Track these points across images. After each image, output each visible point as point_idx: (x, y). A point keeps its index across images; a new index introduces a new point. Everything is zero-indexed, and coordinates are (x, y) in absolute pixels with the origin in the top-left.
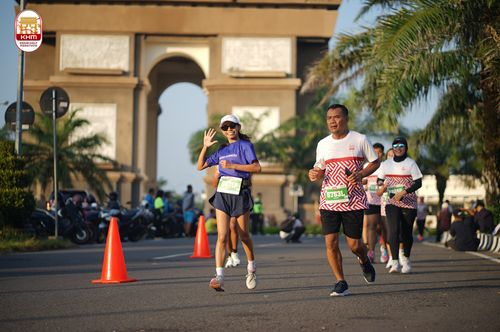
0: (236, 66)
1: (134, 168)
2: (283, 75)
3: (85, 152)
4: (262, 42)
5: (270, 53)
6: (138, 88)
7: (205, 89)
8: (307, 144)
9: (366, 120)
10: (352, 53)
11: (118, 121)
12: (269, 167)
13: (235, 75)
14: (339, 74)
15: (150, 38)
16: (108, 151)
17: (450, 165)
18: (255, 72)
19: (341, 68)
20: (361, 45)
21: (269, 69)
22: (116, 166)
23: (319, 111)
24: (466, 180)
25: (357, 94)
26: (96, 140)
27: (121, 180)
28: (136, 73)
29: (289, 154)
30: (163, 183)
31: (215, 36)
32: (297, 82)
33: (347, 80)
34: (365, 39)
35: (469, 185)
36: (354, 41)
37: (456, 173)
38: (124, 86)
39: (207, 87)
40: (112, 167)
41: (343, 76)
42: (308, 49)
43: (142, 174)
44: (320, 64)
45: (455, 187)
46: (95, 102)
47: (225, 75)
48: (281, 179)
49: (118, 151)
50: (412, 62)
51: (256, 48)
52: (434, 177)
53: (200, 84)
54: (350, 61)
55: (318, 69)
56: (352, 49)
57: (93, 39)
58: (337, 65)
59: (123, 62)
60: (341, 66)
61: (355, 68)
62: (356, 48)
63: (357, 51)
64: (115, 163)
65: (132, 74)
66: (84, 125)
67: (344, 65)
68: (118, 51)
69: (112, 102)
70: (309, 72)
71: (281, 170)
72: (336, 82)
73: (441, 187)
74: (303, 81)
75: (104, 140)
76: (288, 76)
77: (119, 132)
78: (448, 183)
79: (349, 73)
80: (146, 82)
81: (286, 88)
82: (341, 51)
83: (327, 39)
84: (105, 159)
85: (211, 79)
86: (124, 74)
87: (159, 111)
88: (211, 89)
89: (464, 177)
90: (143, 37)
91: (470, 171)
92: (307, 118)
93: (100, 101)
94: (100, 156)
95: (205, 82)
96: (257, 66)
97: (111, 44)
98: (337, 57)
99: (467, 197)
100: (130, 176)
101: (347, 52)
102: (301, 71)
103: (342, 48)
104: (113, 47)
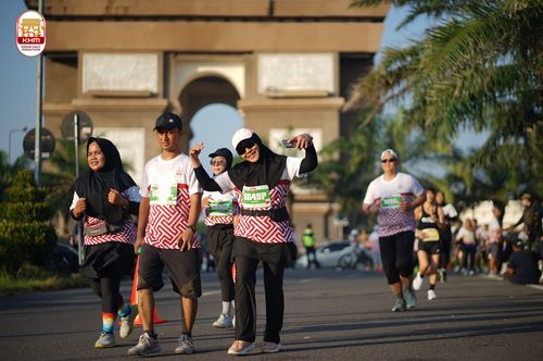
0: (273, 84)
2: (325, 94)
4: (301, 59)
5: (310, 71)
7: (240, 111)
8: (352, 169)
9: (416, 142)
10: (400, 69)
11: (147, 146)
12: (311, 194)
13: (272, 94)
14: (386, 91)
15: (180, 57)
17: (509, 190)
18: (294, 92)
19: (388, 85)
20: (409, 59)
21: (310, 87)
23: (364, 133)
25: (405, 112)
28: (166, 95)
29: (332, 181)
31: (250, 52)
32: (339, 101)
33: (392, 97)
34: (414, 52)
36: (401, 56)
37: (516, 198)
39: (243, 108)
41: (390, 93)
42: (352, 66)
44: (365, 80)
46: (122, 127)
47: (261, 95)
48: (324, 207)
50: (465, 78)
51: (295, 66)
52: (491, 202)
53: (234, 106)
54: (398, 76)
55: (363, 87)
56: (399, 64)
57: (118, 58)
58: (383, 81)
59: (151, 83)
60: (387, 83)
61: (404, 84)
62: (404, 63)
63: (404, 67)
65: (161, 96)
67: (391, 82)
68: (145, 70)
69: (140, 126)
70: (353, 89)
71: (323, 197)
72: (382, 99)
74: (347, 100)
75: (131, 167)
76: (330, 95)
78: (507, 209)
79: (396, 90)
80: (176, 104)
81: (329, 108)
82: (387, 67)
83: (372, 55)
85: (247, 98)
86: (153, 96)
87: (190, 136)
88: (248, 110)
90: (172, 56)
92: (352, 140)
93: (126, 125)
95: (240, 104)
96: (296, 85)
97: (138, 63)
98: (383, 72)
101: (394, 67)
102: (344, 89)
103: (387, 63)
104: (140, 67)
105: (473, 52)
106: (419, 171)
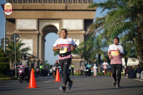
1: (38, 58)
2: (80, 30)
3: (24, 53)
4: (74, 21)
5: (76, 24)
6: (39, 34)
7: (58, 34)
8: (87, 50)
9: (104, 43)
10: (100, 23)
11: (33, 44)
12: (77, 56)
14: (96, 29)
15: (42, 20)
16: (30, 52)
17: (128, 55)
21: (76, 28)
23: (91, 40)
24: (133, 59)
25: (102, 34)
26: (27, 49)
27: (35, 61)
28: (38, 30)
29: (82, 53)
30: (47, 61)
31: (61, 19)
32: (84, 32)
33: (98, 30)
34: (104, 18)
35: (134, 61)
36: (100, 19)
37: (130, 57)
38: (35, 34)
39: (59, 34)
40: (32, 57)
42: (87, 22)
43: (41, 59)
44: (91, 26)
45: (130, 61)
46: (27, 38)
48: (80, 60)
49: (33, 52)
50: (117, 24)
51: (72, 23)
52: (124, 58)
53: (57, 33)
54: (100, 25)
55: (90, 28)
56: (100, 22)
57: (26, 21)
58: (95, 26)
59: (34, 27)
60: (97, 27)
61: (101, 27)
62: (101, 21)
64: (33, 56)
66: (24, 45)
67: (98, 26)
68: (33, 24)
69: (31, 38)
70: (88, 28)
71: (80, 57)
72: (96, 31)
73: (126, 61)
74: (86, 31)
75: (29, 49)
76: (82, 30)
77: (34, 47)
78: (128, 60)
79: (99, 28)
80: (41, 32)
81: (81, 34)
83: (93, 20)
86: (35, 30)
87: (45, 41)
89: (132, 58)
90: (40, 20)
91: (134, 57)
92: (87, 42)
94: (28, 54)
95: (58, 32)
96: (73, 27)
97: (31, 22)
98: (96, 24)
99: (133, 64)
101: (98, 22)
102: (85, 29)
103: (97, 21)
104: (32, 23)
105: (119, 18)
106: (105, 50)
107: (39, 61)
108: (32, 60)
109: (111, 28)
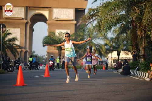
0: (57, 17)
1: (25, 48)
2: (71, 20)
3: (11, 43)
4: (65, 10)
5: (67, 13)
6: (27, 23)
9: (96, 34)
10: (93, 14)
11: (21, 33)
13: (56, 20)
14: (89, 20)
15: (30, 8)
16: (17, 43)
17: (121, 48)
18: (64, 19)
19: (90, 19)
20: (96, 11)
21: (67, 18)
22: (20, 47)
23: (82, 32)
24: (126, 53)
26: (14, 39)
27: (21, 52)
30: (34, 52)
31: (51, 8)
32: (75, 22)
33: (90, 22)
34: (97, 9)
35: (127, 54)
36: (94, 10)
37: (123, 50)
38: (23, 23)
39: (48, 23)
40: (18, 47)
41: (90, 21)
42: (79, 12)
43: (28, 49)
44: (83, 17)
45: (123, 54)
46: (14, 28)
47: (53, 19)
49: (20, 43)
51: (63, 12)
52: (116, 51)
53: (46, 23)
54: (92, 16)
55: (83, 19)
56: (93, 13)
58: (88, 18)
59: (22, 16)
61: (94, 18)
62: (94, 12)
63: (94, 13)
64: (19, 46)
65: (25, 19)
66: (10, 35)
67: (90, 18)
68: (21, 12)
69: (19, 28)
70: (80, 20)
72: (88, 23)
73: (119, 55)
74: (78, 22)
75: (16, 39)
77: (21, 37)
78: (121, 53)
79: (92, 20)
80: (29, 22)
81: (72, 24)
83: (85, 9)
84: (16, 45)
85: (49, 21)
86: (23, 19)
87: (33, 30)
89: (125, 52)
90: (28, 8)
91: (127, 50)
92: (78, 33)
93: (15, 27)
94: (15, 44)
96: (63, 17)
98: (88, 15)
99: (126, 58)
100: (24, 50)
101: (91, 14)
103: (90, 12)
104: (19, 11)
106: (97, 42)
107: (26, 52)
108: (19, 50)
109: (105, 21)
